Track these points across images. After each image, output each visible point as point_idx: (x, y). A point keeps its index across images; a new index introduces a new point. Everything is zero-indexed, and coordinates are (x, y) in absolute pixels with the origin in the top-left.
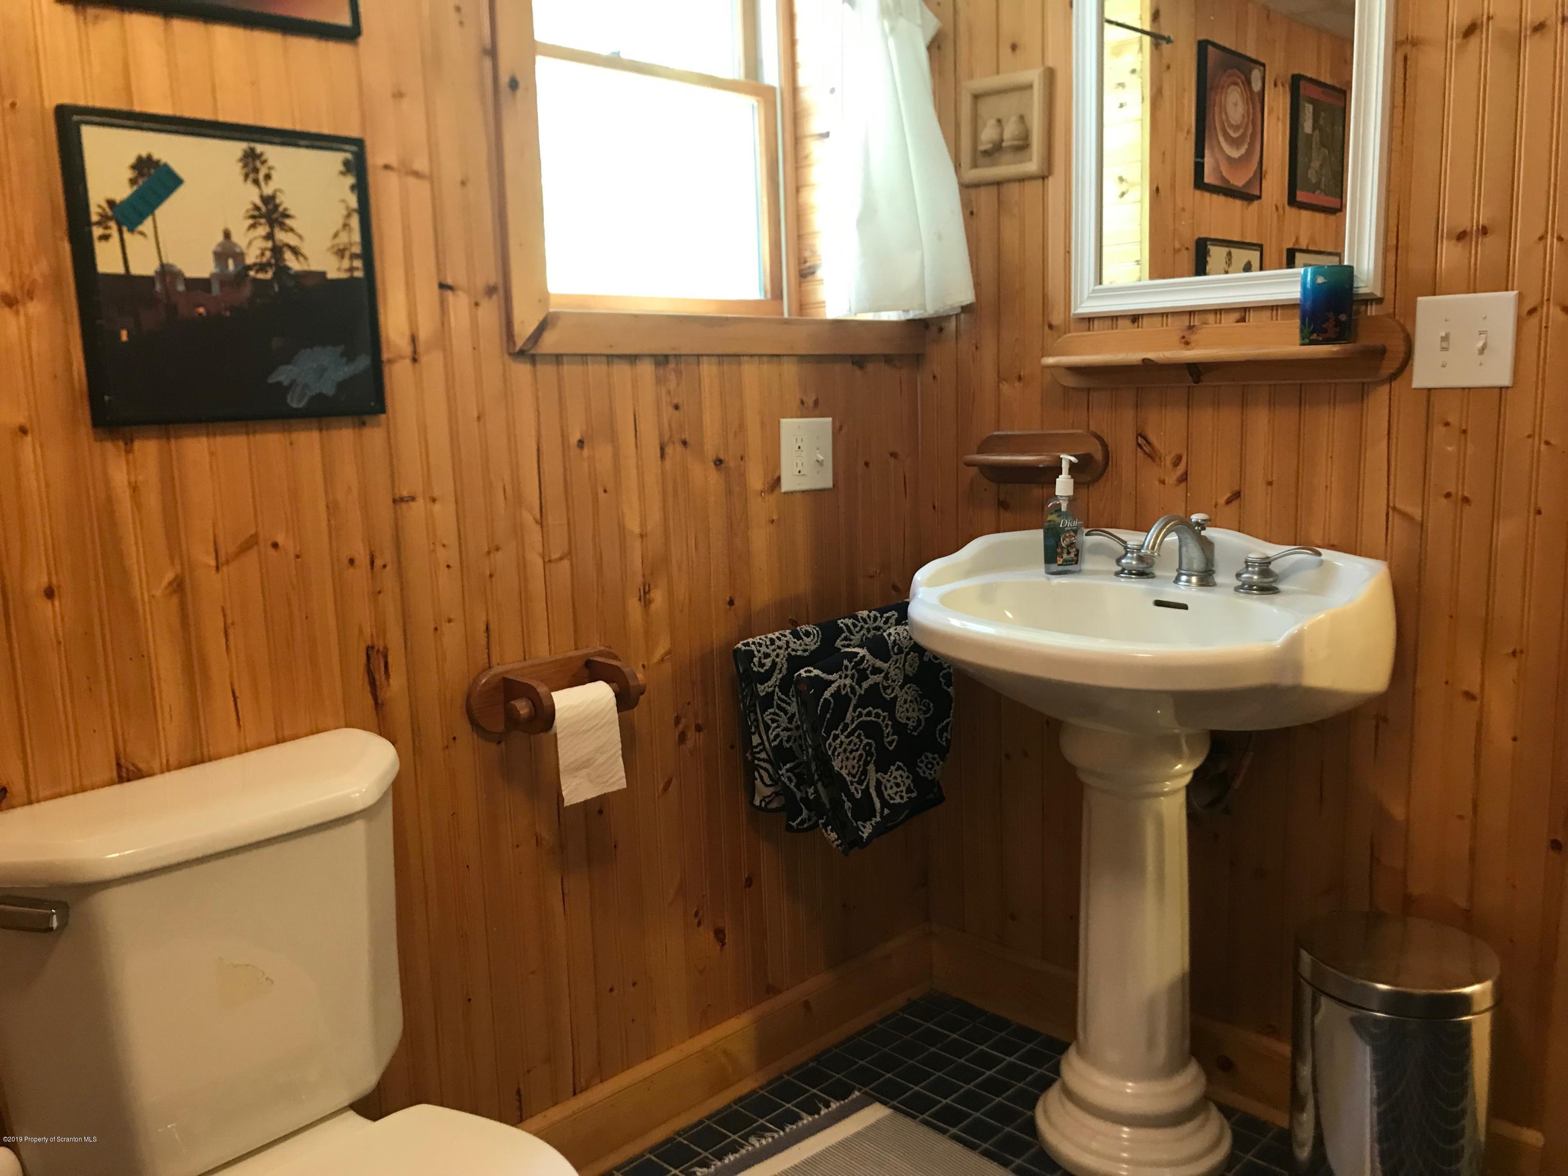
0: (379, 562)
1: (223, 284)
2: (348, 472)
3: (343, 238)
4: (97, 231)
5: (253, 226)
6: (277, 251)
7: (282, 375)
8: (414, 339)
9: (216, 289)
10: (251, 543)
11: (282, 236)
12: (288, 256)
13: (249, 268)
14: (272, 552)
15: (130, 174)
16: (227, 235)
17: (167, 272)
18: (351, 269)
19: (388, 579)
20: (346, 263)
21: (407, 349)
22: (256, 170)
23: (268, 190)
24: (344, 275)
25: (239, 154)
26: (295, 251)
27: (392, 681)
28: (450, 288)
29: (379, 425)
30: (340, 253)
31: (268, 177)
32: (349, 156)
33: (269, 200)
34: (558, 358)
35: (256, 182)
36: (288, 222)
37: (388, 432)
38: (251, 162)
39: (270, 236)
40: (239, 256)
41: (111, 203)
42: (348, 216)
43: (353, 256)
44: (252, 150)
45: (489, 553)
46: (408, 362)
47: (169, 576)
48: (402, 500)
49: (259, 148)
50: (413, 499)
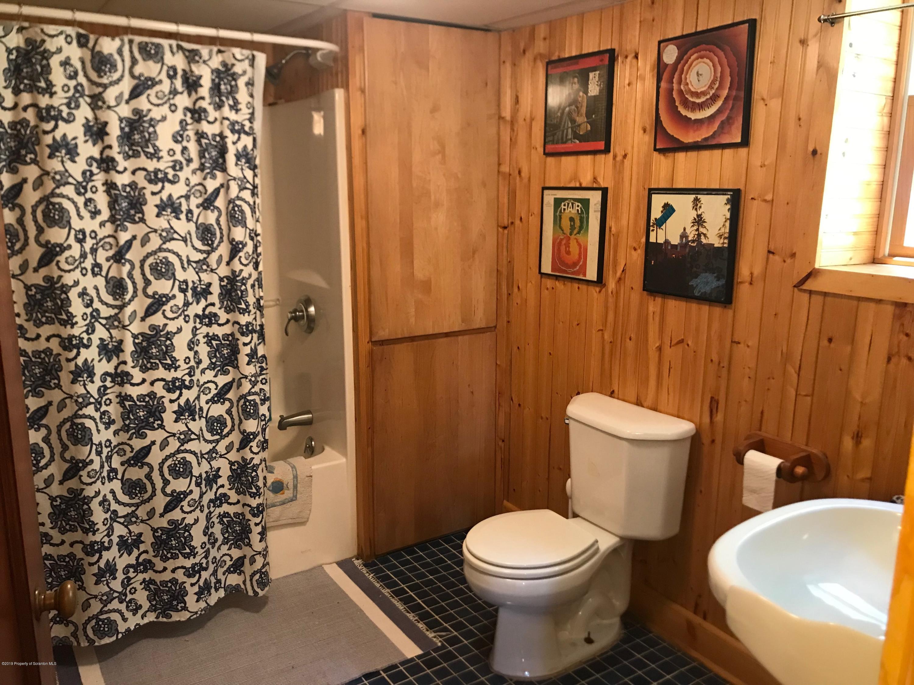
0: (722, 365)
1: (681, 247)
2: (716, 326)
3: (722, 230)
4: (651, 228)
5: (693, 226)
6: (699, 235)
7: (693, 283)
8: (752, 274)
9: (679, 248)
10: (682, 341)
11: (702, 230)
12: (702, 237)
13: (689, 241)
14: (686, 346)
15: (661, 209)
16: (685, 229)
17: (667, 242)
18: (723, 243)
19: (724, 372)
20: (722, 241)
21: (748, 279)
22: (697, 205)
23: (699, 213)
24: (720, 246)
25: (693, 199)
26: (705, 235)
27: (719, 414)
28: (773, 253)
29: (731, 309)
30: (720, 237)
31: (700, 207)
32: (729, 196)
33: (699, 216)
34: (811, 292)
35: (696, 210)
36: (704, 224)
37: (734, 312)
38: (696, 203)
39: (697, 230)
40: (687, 237)
41: (656, 219)
42: (726, 221)
43: (725, 238)
44: (697, 197)
45: (769, 378)
46: (747, 284)
47: (657, 345)
48: (735, 342)
49: (699, 196)
50: (739, 343)
